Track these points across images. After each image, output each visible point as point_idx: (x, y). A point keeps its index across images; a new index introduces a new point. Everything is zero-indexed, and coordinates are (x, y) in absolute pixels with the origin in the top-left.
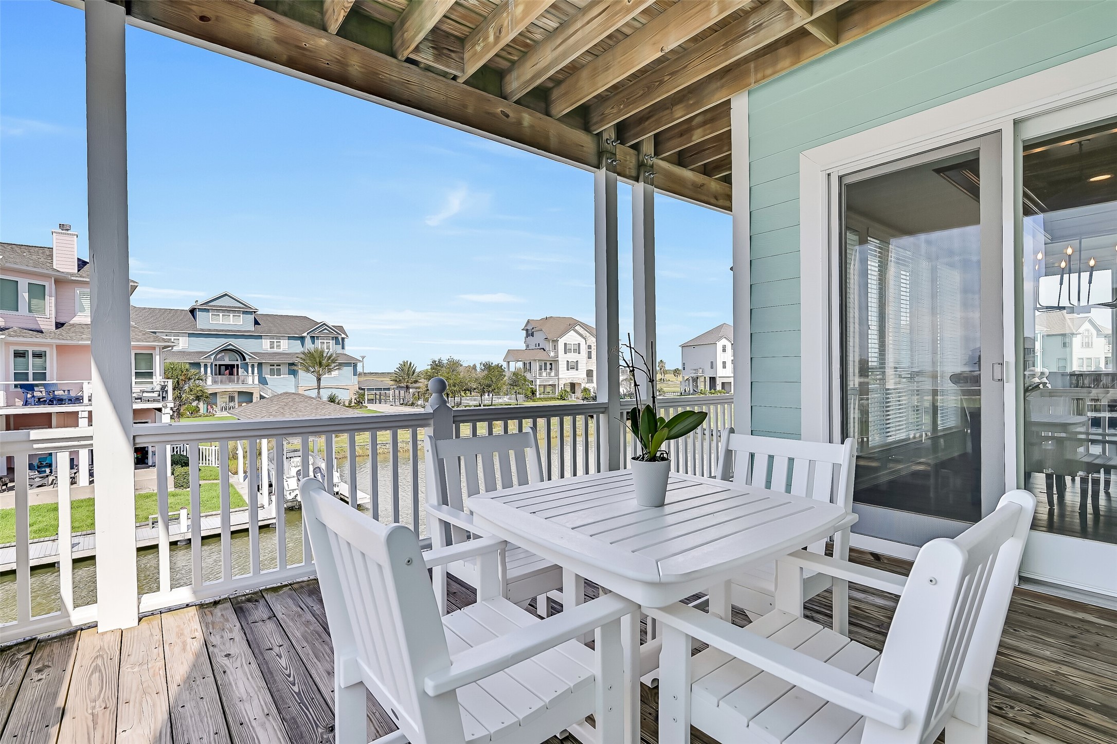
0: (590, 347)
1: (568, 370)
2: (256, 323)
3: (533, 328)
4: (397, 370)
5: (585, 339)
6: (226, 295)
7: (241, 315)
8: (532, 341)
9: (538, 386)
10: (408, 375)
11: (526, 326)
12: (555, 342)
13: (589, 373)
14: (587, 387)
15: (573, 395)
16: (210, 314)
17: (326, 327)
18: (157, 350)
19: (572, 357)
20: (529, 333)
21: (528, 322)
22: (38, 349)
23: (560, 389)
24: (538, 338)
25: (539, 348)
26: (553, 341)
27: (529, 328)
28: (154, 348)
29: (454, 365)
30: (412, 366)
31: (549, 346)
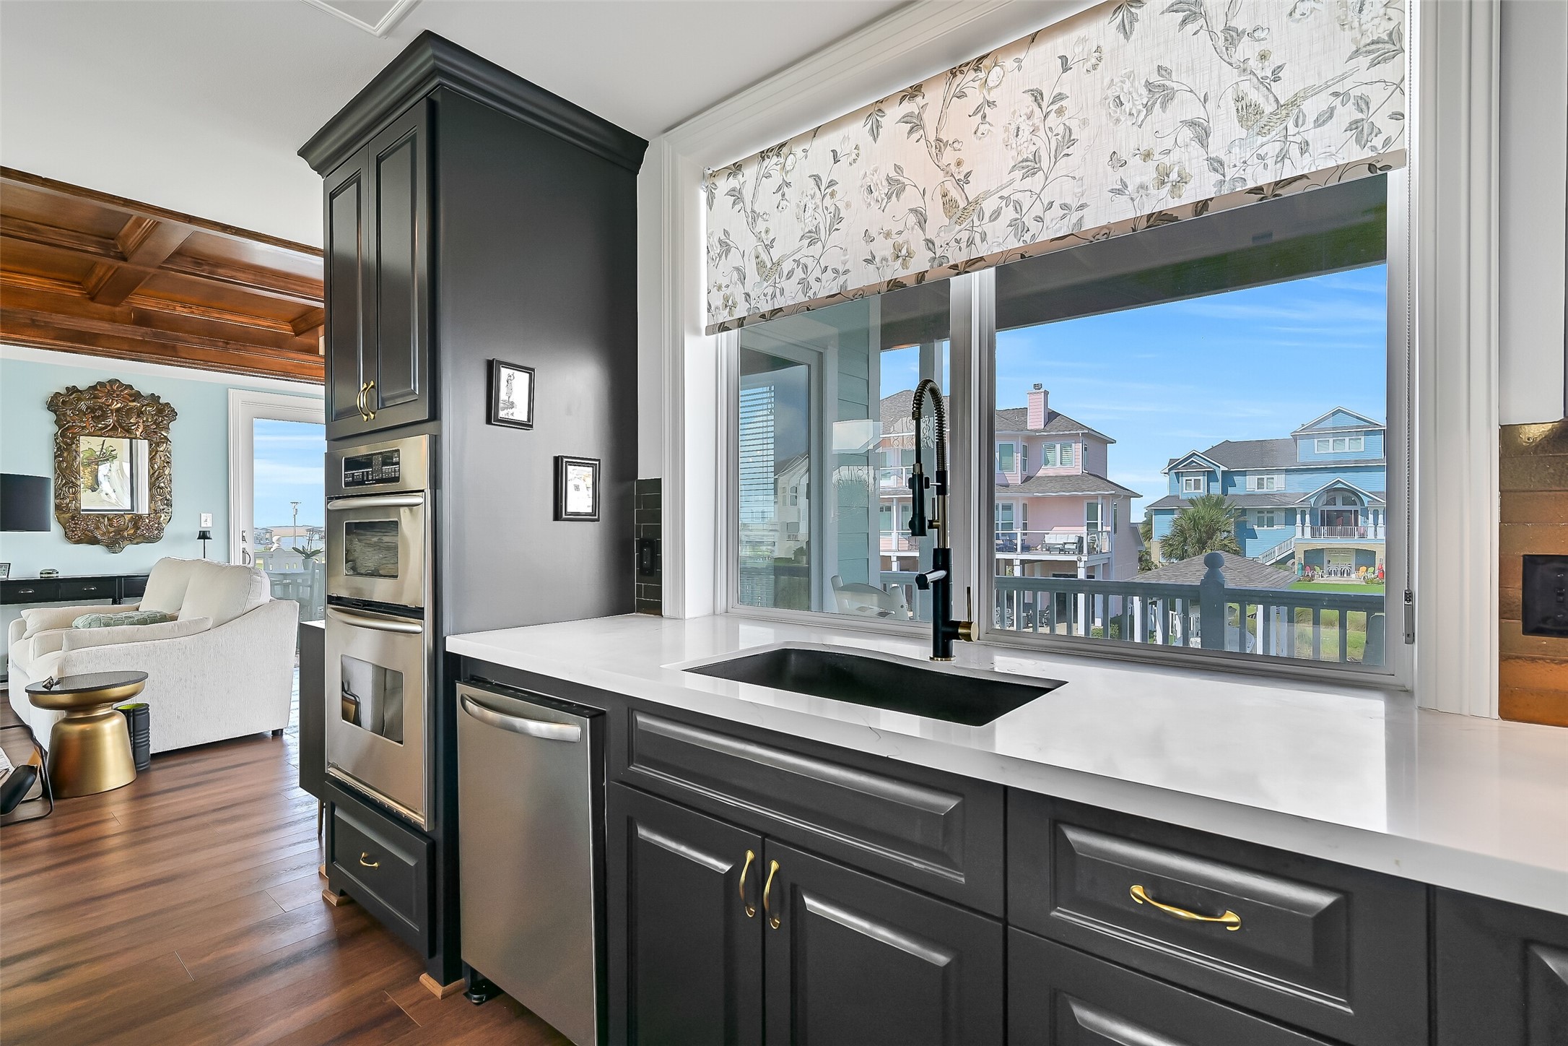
6: (1339, 411)
7: (1363, 438)
16: (1316, 441)
18: (1100, 499)
22: (1007, 502)
28: (1096, 497)
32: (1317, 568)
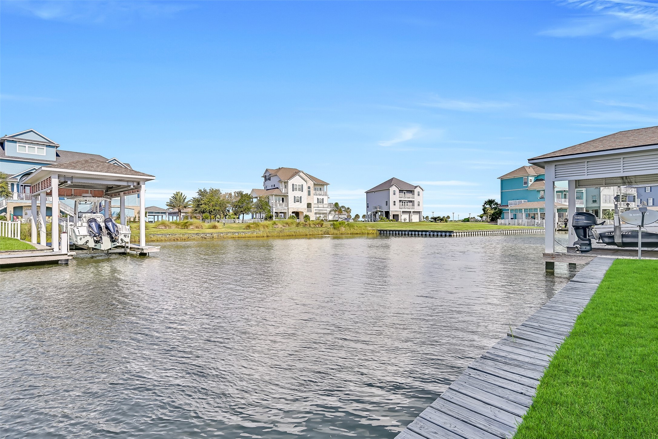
0: (309, 188)
1: (295, 202)
2: (57, 155)
3: (270, 175)
4: (172, 198)
5: (306, 182)
6: (32, 131)
7: (45, 148)
8: (269, 184)
9: (274, 213)
10: (180, 202)
11: (265, 173)
12: (286, 183)
13: (309, 205)
14: (307, 214)
15: (298, 220)
16: (18, 145)
17: (116, 162)
19: (298, 194)
20: (267, 178)
21: (267, 170)
23: (289, 215)
24: (274, 181)
25: (274, 187)
26: (285, 182)
27: (267, 174)
29: (215, 192)
30: (183, 196)
31: (282, 186)
32: (19, 217)
